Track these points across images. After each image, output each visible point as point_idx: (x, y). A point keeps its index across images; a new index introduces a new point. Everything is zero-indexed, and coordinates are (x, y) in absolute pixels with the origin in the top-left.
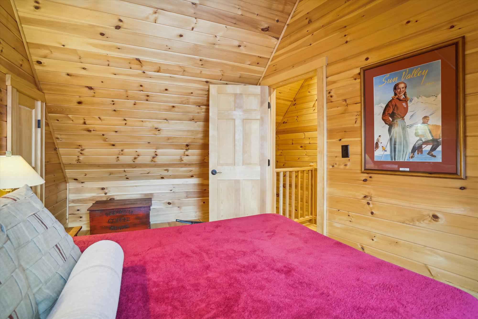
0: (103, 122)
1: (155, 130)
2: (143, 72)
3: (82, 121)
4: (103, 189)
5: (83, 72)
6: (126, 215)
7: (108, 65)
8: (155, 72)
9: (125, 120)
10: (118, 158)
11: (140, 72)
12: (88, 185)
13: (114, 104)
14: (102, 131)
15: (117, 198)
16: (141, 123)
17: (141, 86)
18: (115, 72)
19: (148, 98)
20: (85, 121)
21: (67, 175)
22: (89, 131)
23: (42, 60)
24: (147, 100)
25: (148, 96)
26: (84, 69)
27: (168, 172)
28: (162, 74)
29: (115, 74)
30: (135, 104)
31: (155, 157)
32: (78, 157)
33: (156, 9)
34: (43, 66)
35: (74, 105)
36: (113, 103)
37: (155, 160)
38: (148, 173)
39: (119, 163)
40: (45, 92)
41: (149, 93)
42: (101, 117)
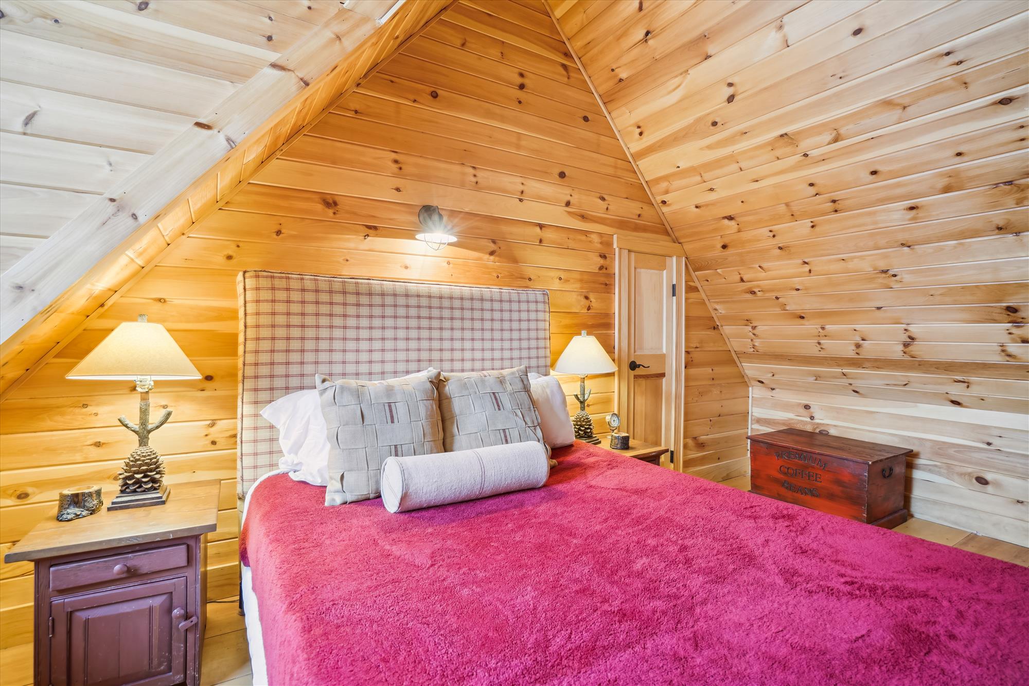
0: (769, 274)
1: (884, 275)
2: (804, 155)
3: (738, 278)
4: (807, 407)
5: (712, 197)
6: (813, 467)
7: (741, 169)
8: (829, 144)
9: (805, 263)
10: (819, 343)
11: (798, 157)
12: (782, 395)
13: (774, 236)
14: (772, 290)
15: (833, 432)
16: (842, 264)
17: (811, 185)
18: (755, 177)
19: (837, 206)
20: (742, 276)
21: (746, 371)
22: (753, 293)
23: (665, 198)
24: (836, 211)
25: (834, 201)
26: (711, 190)
27: (968, 387)
28: (848, 140)
29: (757, 181)
30: (813, 227)
31: (909, 344)
32: (752, 340)
33: (779, 21)
34: (669, 205)
35: (718, 252)
36: (771, 234)
37: (912, 351)
38: (906, 385)
39: (823, 354)
40: (681, 241)
41: (835, 195)
42: (764, 265)
